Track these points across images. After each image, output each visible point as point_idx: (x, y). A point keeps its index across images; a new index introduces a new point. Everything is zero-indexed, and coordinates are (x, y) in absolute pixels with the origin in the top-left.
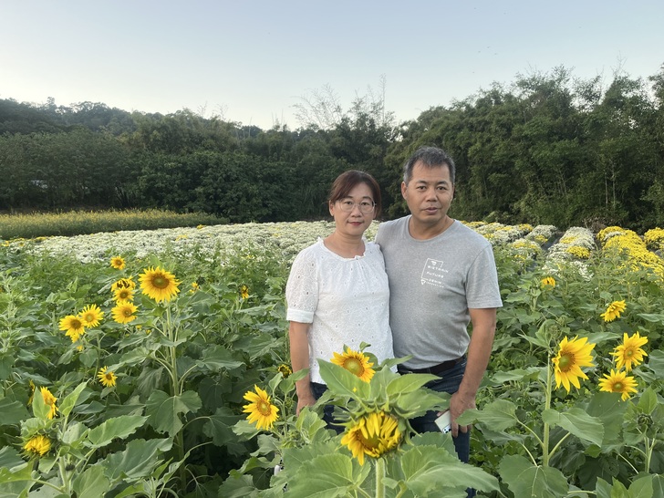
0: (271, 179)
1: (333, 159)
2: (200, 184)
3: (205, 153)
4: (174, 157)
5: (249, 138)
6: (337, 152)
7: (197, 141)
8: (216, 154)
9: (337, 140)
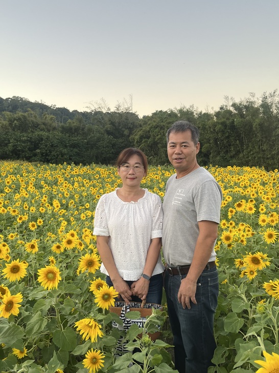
0: (74, 146)
1: (106, 136)
2: (38, 148)
3: (41, 133)
4: (25, 135)
5: (62, 124)
6: (109, 133)
7: (36, 126)
8: (47, 134)
9: (108, 126)
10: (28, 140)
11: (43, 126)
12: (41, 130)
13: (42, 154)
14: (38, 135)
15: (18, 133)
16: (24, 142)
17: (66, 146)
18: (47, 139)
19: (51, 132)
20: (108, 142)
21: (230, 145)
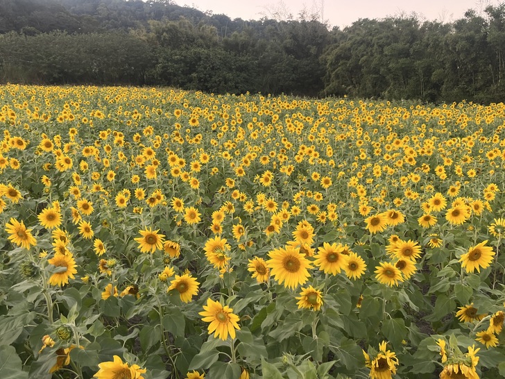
1: (285, 55)
2: (194, 71)
3: (198, 50)
4: (178, 52)
5: (226, 37)
6: (288, 51)
7: (191, 40)
8: (206, 51)
9: (288, 41)
10: (181, 60)
11: (200, 40)
12: (198, 46)
13: (200, 79)
14: (195, 53)
15: (169, 50)
16: (177, 62)
17: (231, 69)
18: (207, 58)
19: (211, 49)
20: (287, 65)
21: (476, 72)
